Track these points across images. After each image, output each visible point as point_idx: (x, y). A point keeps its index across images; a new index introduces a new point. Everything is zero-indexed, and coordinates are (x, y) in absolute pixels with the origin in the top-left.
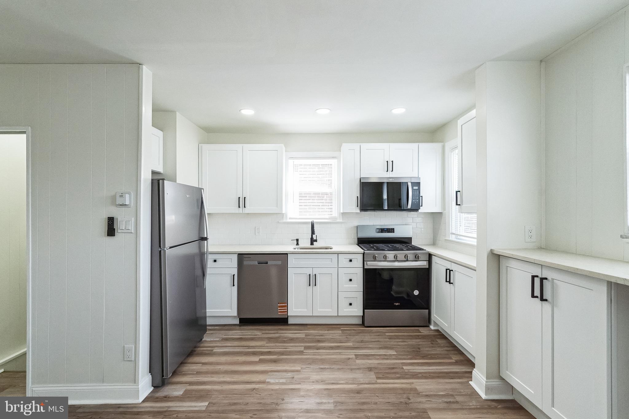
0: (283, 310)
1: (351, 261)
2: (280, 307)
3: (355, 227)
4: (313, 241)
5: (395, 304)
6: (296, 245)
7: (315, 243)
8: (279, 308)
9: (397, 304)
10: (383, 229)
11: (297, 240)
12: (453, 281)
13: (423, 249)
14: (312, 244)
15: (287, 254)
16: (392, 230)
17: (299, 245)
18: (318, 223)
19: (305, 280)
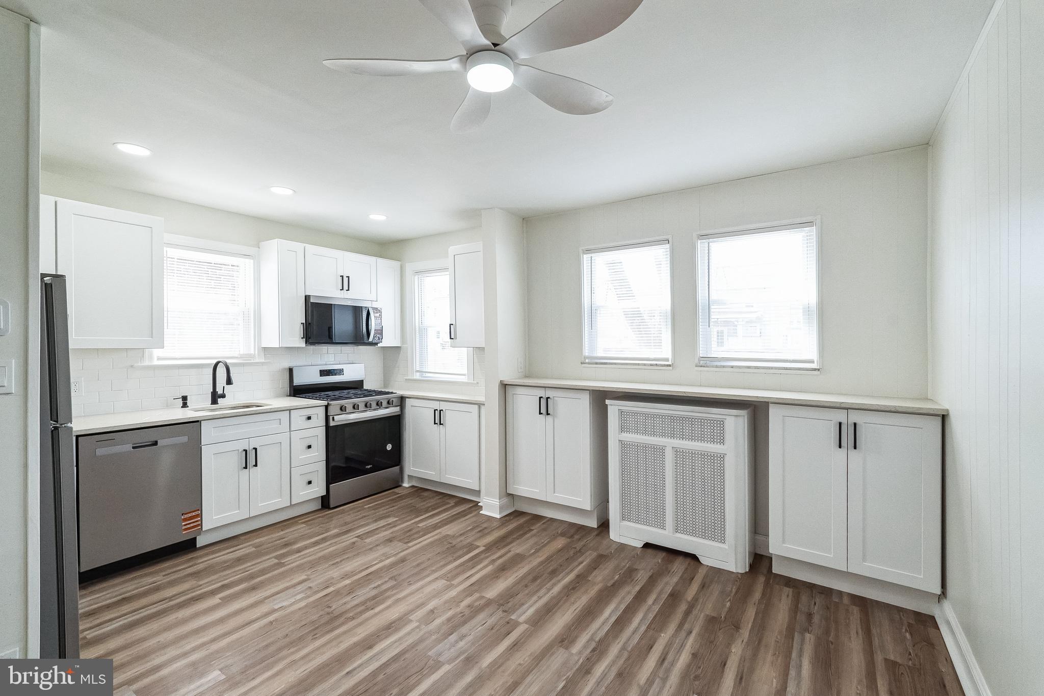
0: (192, 525)
1: (309, 418)
2: (185, 520)
3: (285, 369)
4: (215, 397)
5: (366, 467)
6: (182, 407)
7: (220, 400)
8: (183, 524)
9: (369, 467)
10: (329, 370)
11: (185, 398)
12: (444, 421)
13: (392, 393)
14: (214, 401)
15: (198, 421)
16: (340, 372)
17: (188, 407)
18: (235, 365)
19: (236, 461)
